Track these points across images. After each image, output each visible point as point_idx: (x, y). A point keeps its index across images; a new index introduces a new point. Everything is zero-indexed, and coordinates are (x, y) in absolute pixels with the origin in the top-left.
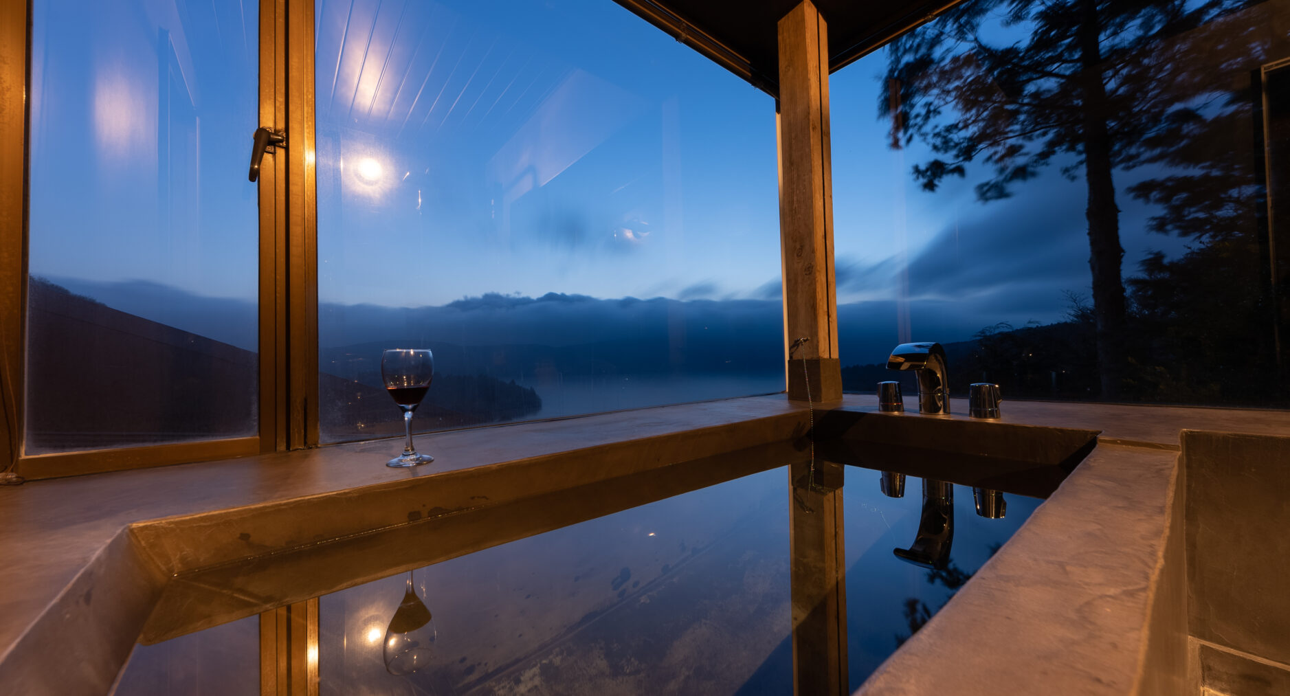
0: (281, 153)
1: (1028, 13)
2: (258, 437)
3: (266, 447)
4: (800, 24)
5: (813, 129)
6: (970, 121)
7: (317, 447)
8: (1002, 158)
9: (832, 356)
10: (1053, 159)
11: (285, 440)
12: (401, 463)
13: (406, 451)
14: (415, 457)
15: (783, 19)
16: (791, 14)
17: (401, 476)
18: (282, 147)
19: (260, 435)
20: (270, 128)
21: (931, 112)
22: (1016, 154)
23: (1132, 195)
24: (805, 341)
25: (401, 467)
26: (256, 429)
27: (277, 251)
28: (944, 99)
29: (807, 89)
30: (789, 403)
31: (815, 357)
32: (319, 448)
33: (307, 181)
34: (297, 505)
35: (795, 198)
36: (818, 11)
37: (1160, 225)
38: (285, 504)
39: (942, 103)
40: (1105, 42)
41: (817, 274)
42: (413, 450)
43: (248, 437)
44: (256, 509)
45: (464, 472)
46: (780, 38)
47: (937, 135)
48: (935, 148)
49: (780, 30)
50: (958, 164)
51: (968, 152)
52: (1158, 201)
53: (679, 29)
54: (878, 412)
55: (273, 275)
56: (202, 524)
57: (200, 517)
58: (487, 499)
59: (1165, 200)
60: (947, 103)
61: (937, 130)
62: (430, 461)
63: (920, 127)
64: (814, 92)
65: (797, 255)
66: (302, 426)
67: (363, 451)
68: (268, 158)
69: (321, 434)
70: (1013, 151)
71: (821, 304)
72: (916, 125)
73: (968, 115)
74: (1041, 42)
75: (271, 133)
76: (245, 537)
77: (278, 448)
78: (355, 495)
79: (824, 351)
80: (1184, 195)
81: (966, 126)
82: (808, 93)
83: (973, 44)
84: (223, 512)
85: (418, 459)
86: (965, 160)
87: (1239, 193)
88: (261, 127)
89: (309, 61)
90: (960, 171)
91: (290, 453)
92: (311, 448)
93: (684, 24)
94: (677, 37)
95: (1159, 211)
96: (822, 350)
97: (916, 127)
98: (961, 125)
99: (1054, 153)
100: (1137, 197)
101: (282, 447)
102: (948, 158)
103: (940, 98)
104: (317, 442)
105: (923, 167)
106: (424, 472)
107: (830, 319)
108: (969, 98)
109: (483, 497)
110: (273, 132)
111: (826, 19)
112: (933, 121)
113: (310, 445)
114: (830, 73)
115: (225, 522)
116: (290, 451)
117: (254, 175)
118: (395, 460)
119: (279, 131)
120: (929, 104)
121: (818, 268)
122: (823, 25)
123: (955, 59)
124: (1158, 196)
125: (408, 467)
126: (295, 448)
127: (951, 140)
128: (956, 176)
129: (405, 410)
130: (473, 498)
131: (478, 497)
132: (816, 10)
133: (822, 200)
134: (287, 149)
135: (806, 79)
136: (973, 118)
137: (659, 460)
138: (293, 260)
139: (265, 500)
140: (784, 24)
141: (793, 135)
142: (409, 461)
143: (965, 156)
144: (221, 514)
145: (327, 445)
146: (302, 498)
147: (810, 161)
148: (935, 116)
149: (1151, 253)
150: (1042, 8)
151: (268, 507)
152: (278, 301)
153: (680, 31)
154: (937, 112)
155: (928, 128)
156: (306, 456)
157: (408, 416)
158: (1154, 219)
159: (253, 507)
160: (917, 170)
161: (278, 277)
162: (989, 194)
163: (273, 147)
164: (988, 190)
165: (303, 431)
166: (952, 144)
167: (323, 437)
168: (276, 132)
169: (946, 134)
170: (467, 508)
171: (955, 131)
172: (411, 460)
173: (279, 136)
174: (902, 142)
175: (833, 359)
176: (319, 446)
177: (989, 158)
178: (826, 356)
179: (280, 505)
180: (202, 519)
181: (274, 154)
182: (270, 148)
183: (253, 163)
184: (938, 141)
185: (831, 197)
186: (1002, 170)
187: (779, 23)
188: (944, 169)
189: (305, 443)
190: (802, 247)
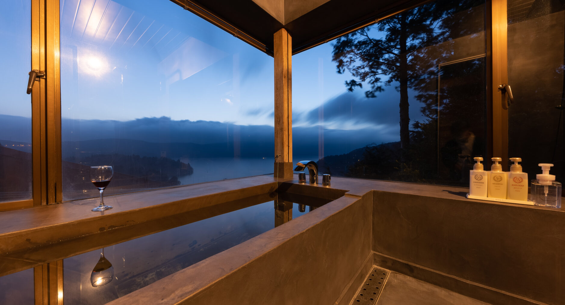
0: (43, 81)
1: (384, 28)
2: (32, 200)
3: (37, 203)
4: (281, 37)
5: (284, 77)
6: (365, 66)
7: (61, 203)
8: (373, 83)
9: (289, 162)
10: (392, 83)
11: (46, 200)
12: (98, 210)
13: (100, 205)
14: (104, 207)
15: (275, 33)
16: (278, 32)
17: (98, 215)
18: (44, 79)
19: (33, 199)
20: (37, 70)
21: (352, 61)
22: (378, 82)
23: (416, 99)
24: (280, 156)
25: (98, 211)
26: (31, 196)
27: (41, 122)
28: (356, 57)
29: (282, 62)
30: (274, 178)
31: (283, 162)
32: (62, 203)
33: (56, 92)
34: (51, 228)
35: (278, 102)
36: (288, 33)
37: (423, 111)
38: (46, 228)
39: (356, 58)
40: (409, 42)
41: (284, 131)
42: (104, 204)
43: (28, 200)
44: (33, 230)
45: (124, 212)
46: (274, 40)
47: (354, 70)
48: (353, 75)
49: (274, 37)
50: (360, 82)
51: (363, 78)
52: (424, 102)
53: (234, 32)
54: (298, 183)
55: (39, 132)
56: (9, 236)
57: (8, 234)
58: (134, 221)
59: (425, 102)
60: (357, 58)
61: (354, 68)
62: (111, 208)
63: (348, 66)
64: (285, 63)
65: (278, 124)
66: (54, 194)
67: (82, 204)
68: (36, 83)
69: (63, 197)
70: (377, 80)
71: (285, 142)
72: (347, 65)
73: (364, 64)
74: (389, 40)
75: (38, 73)
76: (28, 240)
77: (42, 204)
78: (76, 223)
79: (286, 160)
80: (431, 100)
81: (364, 68)
82: (283, 64)
83: (366, 37)
84: (19, 232)
85: (106, 208)
86: (362, 81)
87: (446, 101)
88: (33, 70)
89: (57, 42)
90: (360, 85)
91: (48, 206)
92: (58, 203)
93: (236, 30)
94: (234, 35)
95: (424, 105)
96: (285, 159)
97: (347, 66)
98: (362, 67)
99: (392, 81)
100: (417, 100)
101: (44, 203)
102: (357, 79)
103: (354, 56)
104: (62, 200)
105: (348, 82)
106: (107, 213)
107: (289, 148)
108: (365, 57)
109: (132, 221)
110: (39, 72)
111: (292, 35)
112: (353, 64)
113: (57, 202)
114: (292, 55)
115: (20, 235)
116: (48, 205)
117: (29, 91)
118: (96, 208)
119: (42, 72)
120: (351, 58)
121: (285, 129)
122: (290, 38)
123: (359, 42)
124: (424, 100)
125: (101, 211)
126: (50, 204)
127: (359, 72)
128: (359, 87)
129: (100, 190)
130: (128, 221)
131: (130, 221)
132: (287, 32)
133: (287, 104)
134: (46, 79)
135: (282, 59)
136: (366, 65)
137: (210, 203)
138: (49, 127)
139: (37, 226)
140: (276, 35)
141: (278, 78)
142: (102, 208)
143: (363, 79)
144: (18, 232)
145: (66, 202)
146: (53, 225)
147: (283, 89)
148: (353, 63)
149: (415, 122)
150: (389, 27)
151: (39, 229)
152: (42, 143)
153: (235, 33)
154: (354, 61)
155: (351, 67)
156: (56, 207)
157: (101, 191)
158: (422, 108)
159: (31, 229)
160: (347, 83)
161: (41, 133)
162: (370, 95)
163: (39, 78)
164: (370, 94)
165: (54, 197)
166: (359, 73)
167: (64, 199)
168: (40, 72)
169: (357, 70)
170: (125, 225)
171: (360, 69)
172: (103, 208)
173: (42, 74)
174: (342, 71)
175: (290, 163)
176: (62, 202)
177: (370, 82)
178: (287, 161)
179: (44, 228)
180: (9, 235)
181: (40, 81)
182: (37, 79)
183: (29, 85)
184: (354, 72)
185: (291, 102)
186: (373, 87)
187: (274, 34)
188: (356, 84)
189: (56, 201)
190: (280, 121)
